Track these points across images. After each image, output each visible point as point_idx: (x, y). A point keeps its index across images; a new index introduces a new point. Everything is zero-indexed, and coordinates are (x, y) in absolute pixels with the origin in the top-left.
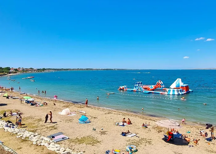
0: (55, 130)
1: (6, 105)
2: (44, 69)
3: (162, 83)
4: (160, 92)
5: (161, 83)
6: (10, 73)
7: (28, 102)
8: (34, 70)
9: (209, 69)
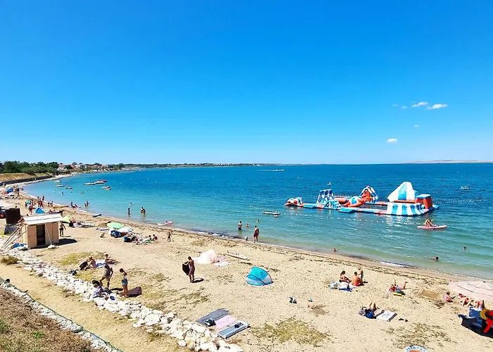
0: (206, 304)
1: (73, 241)
2: (121, 166)
3: (374, 192)
4: (376, 211)
5: (371, 192)
6: (58, 173)
7: (117, 234)
8: (103, 168)
9: (437, 162)
